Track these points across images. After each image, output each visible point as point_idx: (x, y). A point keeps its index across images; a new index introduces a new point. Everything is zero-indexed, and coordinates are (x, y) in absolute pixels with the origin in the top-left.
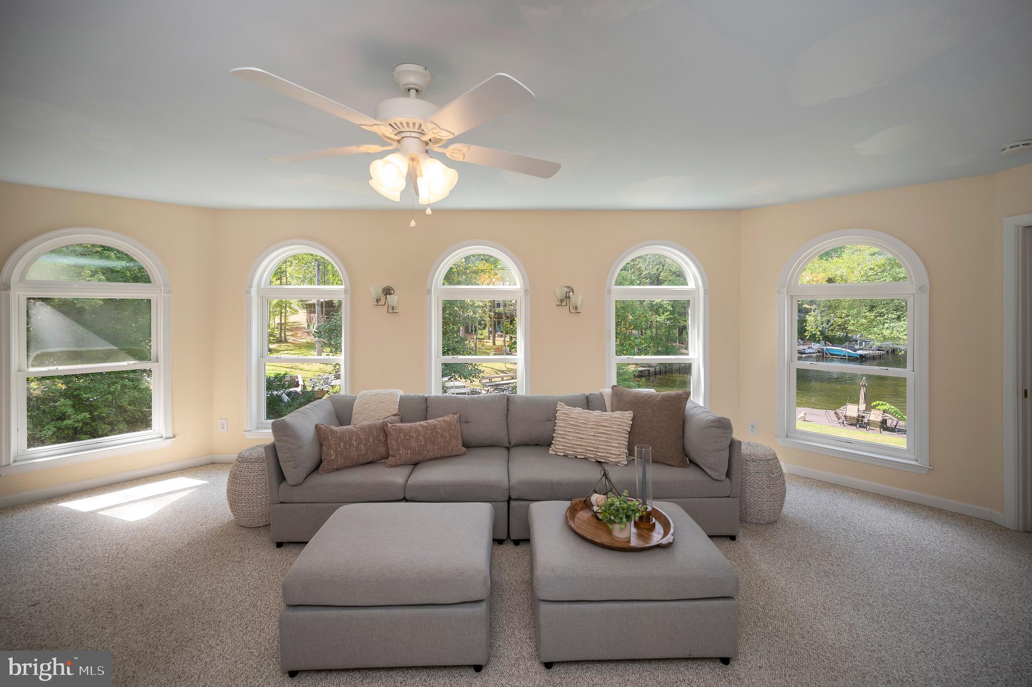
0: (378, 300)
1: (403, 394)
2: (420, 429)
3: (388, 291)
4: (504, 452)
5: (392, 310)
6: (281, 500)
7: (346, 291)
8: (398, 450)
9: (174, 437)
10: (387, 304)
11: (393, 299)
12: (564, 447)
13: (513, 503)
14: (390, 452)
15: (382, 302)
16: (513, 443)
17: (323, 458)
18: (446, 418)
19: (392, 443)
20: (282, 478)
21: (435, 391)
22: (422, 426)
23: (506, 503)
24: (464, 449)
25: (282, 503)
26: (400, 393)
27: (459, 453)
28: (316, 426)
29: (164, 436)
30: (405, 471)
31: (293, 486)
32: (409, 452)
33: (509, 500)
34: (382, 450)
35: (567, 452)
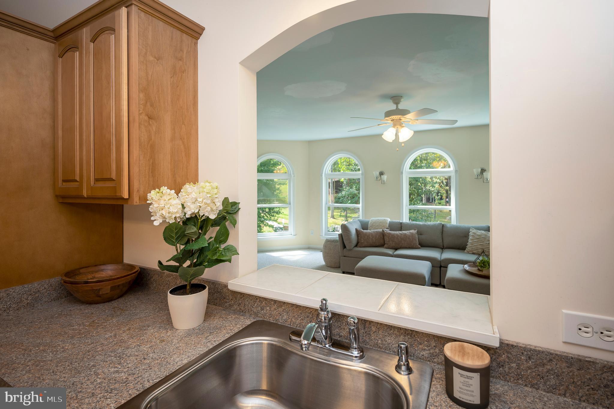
0: (377, 178)
1: (390, 220)
2: (399, 234)
3: (381, 174)
4: (440, 250)
5: (383, 183)
6: (344, 255)
7: (362, 174)
8: (389, 241)
9: (296, 235)
10: (381, 180)
11: (385, 177)
12: (473, 249)
13: (442, 268)
14: (386, 242)
15: (379, 179)
16: (445, 246)
17: (359, 241)
18: (411, 231)
19: (386, 239)
20: (344, 247)
21: (405, 219)
22: (400, 233)
23: (439, 269)
24: (420, 246)
25: (345, 256)
26: (389, 220)
27: (417, 247)
28: (356, 229)
29: (293, 234)
30: (393, 251)
31: (349, 250)
32: (394, 243)
33: (441, 267)
34: (382, 241)
35: (474, 251)
